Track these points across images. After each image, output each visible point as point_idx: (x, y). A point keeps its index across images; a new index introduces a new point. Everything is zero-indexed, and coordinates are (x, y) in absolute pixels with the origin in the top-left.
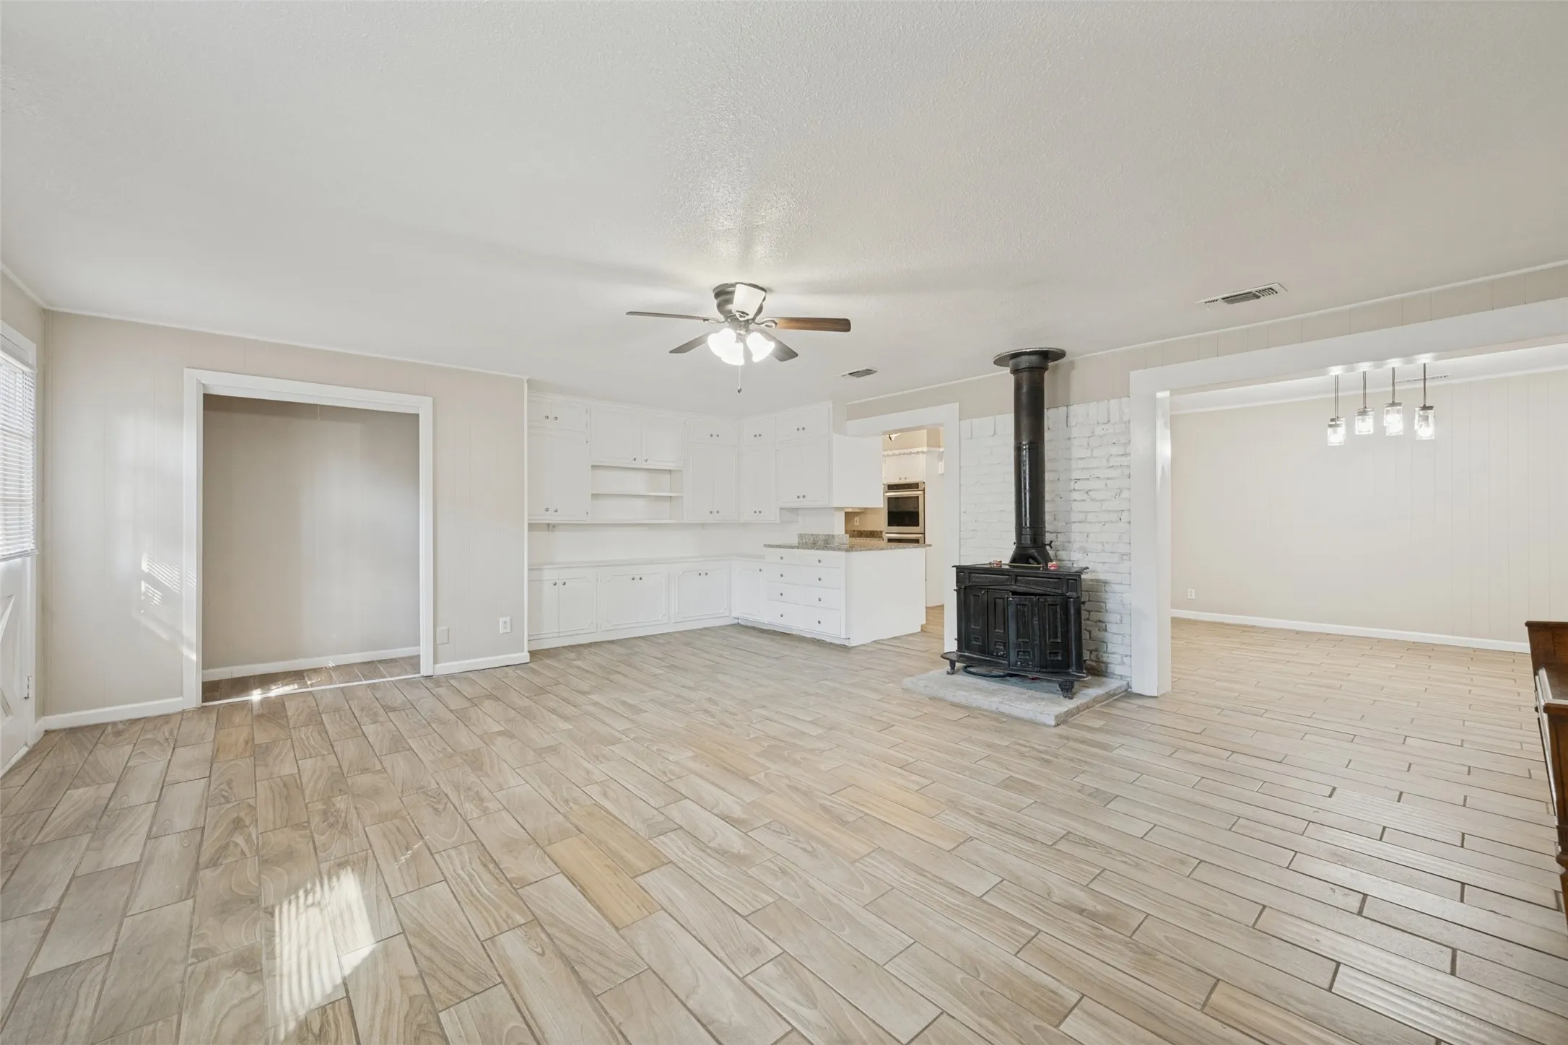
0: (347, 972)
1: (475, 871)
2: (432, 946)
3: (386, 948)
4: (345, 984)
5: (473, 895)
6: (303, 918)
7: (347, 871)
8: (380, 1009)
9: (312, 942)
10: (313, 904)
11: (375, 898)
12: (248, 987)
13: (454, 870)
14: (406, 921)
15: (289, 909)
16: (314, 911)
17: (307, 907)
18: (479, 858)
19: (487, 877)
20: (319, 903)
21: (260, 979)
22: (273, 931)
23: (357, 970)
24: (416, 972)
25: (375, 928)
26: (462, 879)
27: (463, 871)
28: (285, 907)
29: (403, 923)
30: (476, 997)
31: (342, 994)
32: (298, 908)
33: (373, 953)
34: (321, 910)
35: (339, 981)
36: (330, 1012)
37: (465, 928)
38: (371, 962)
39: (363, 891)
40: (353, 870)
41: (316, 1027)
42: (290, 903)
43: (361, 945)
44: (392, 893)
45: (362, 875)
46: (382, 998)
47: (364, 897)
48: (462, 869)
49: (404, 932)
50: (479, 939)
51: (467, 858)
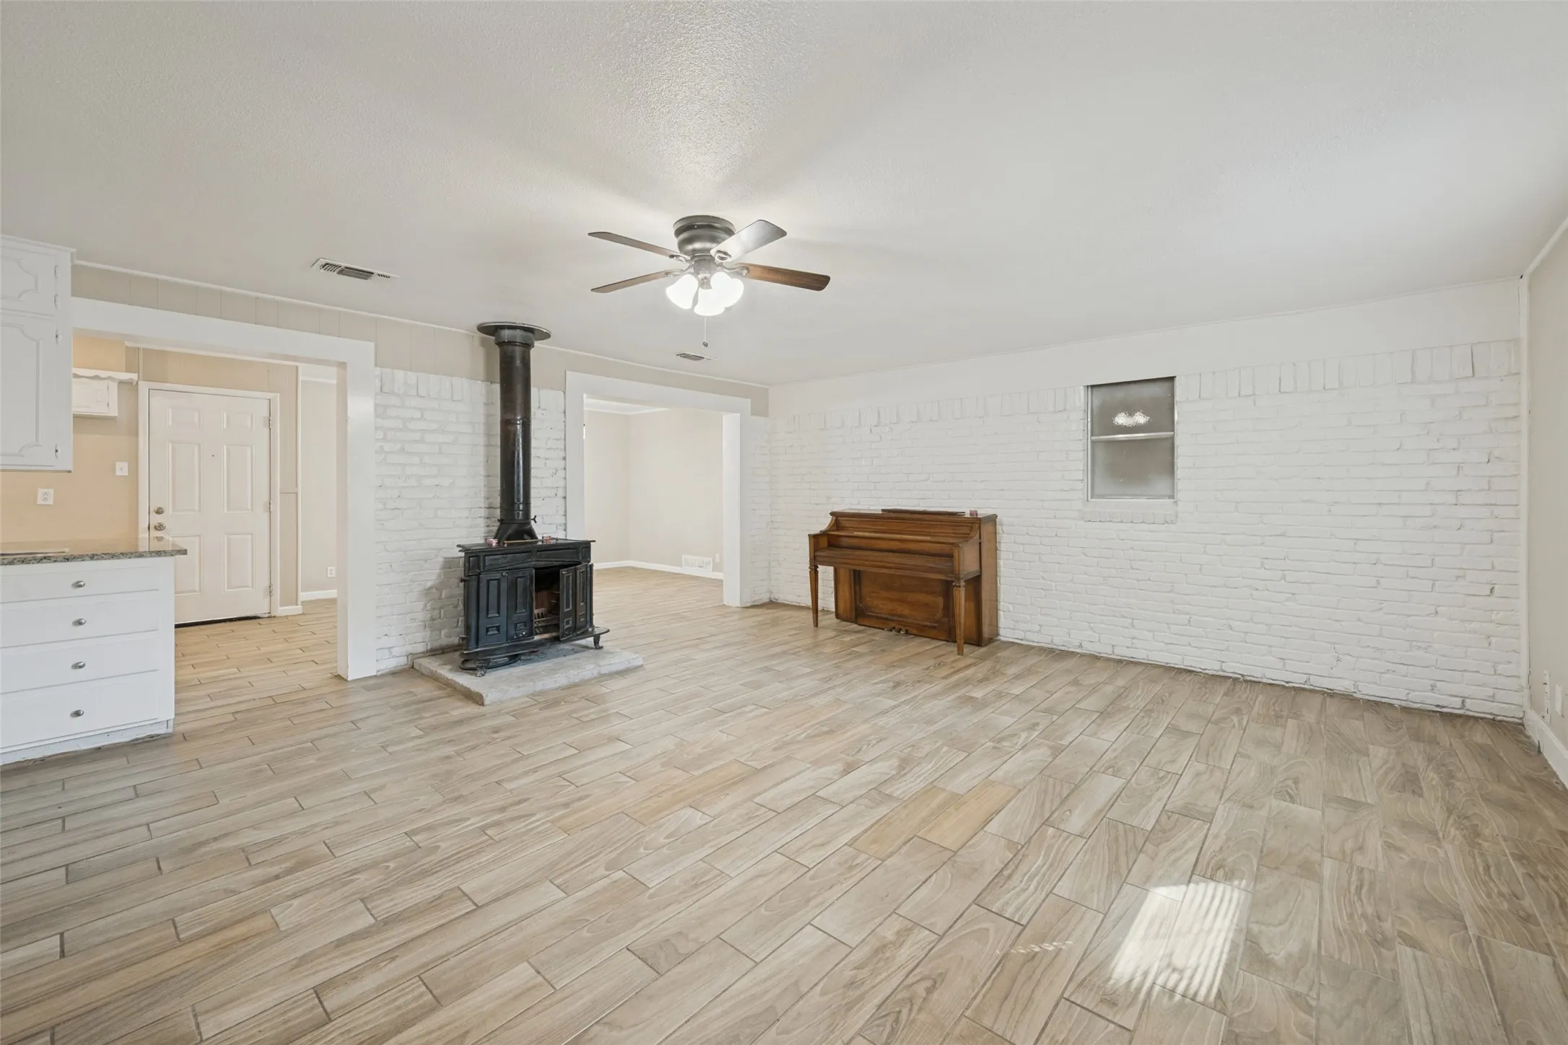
0: (1183, 888)
1: (1023, 880)
2: (1117, 859)
3: (1145, 883)
4: (1189, 882)
5: (1051, 865)
6: (1192, 962)
7: (1115, 984)
8: (1178, 854)
9: (1195, 930)
10: (1174, 970)
11: (1117, 927)
12: (1260, 932)
13: (1033, 894)
14: (1114, 887)
15: (1201, 984)
16: (1178, 962)
17: (1181, 971)
18: (1002, 887)
19: (1023, 868)
20: (1169, 965)
21: (1249, 931)
22: (1226, 972)
23: (1176, 884)
24: (1142, 856)
25: (1140, 902)
26: (1039, 883)
27: (1029, 886)
28: (1203, 992)
29: (1118, 889)
30: (1125, 822)
31: (1195, 877)
32: (1192, 978)
33: (1157, 885)
34: (1171, 955)
35: (1192, 885)
36: (1209, 873)
37: (1086, 852)
38: (1164, 881)
39: (1121, 943)
40: (1109, 979)
41: (1221, 873)
42: (1196, 994)
43: (1162, 897)
44: (1101, 919)
45: (1104, 964)
46: (1172, 858)
47: (1125, 936)
48: (1026, 889)
49: (1125, 881)
50: (1086, 842)
51: (1008, 895)
